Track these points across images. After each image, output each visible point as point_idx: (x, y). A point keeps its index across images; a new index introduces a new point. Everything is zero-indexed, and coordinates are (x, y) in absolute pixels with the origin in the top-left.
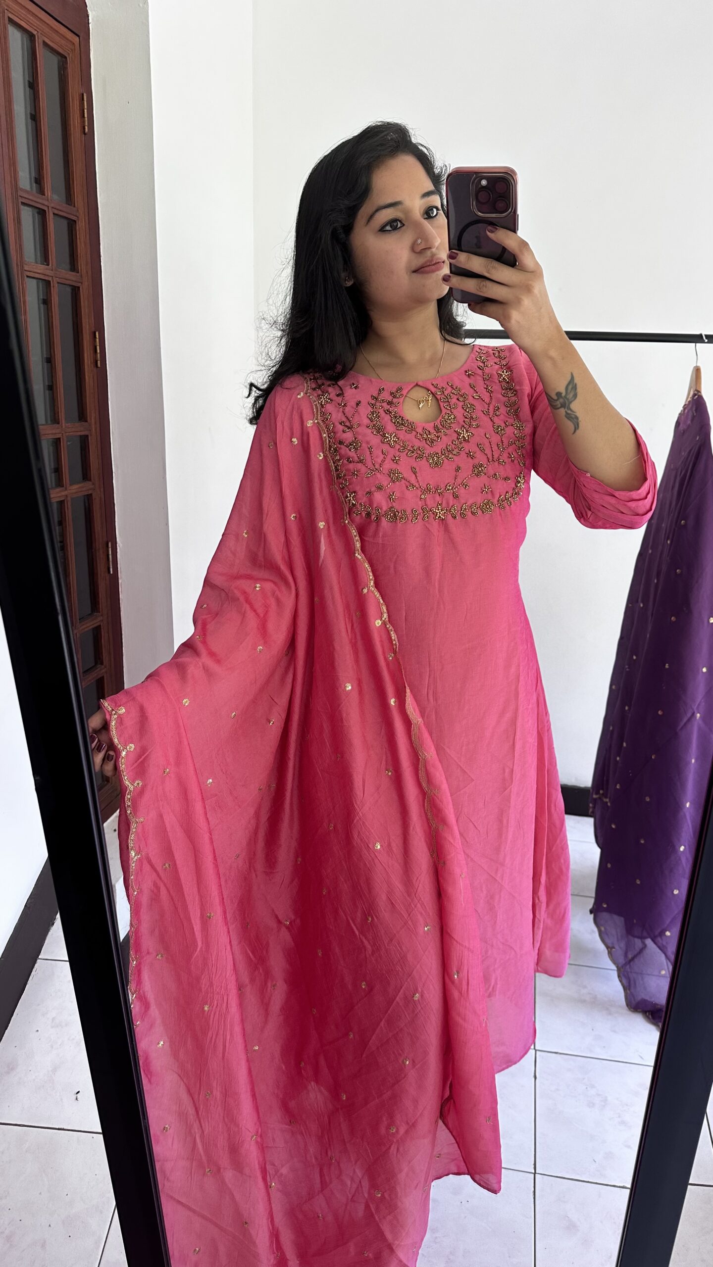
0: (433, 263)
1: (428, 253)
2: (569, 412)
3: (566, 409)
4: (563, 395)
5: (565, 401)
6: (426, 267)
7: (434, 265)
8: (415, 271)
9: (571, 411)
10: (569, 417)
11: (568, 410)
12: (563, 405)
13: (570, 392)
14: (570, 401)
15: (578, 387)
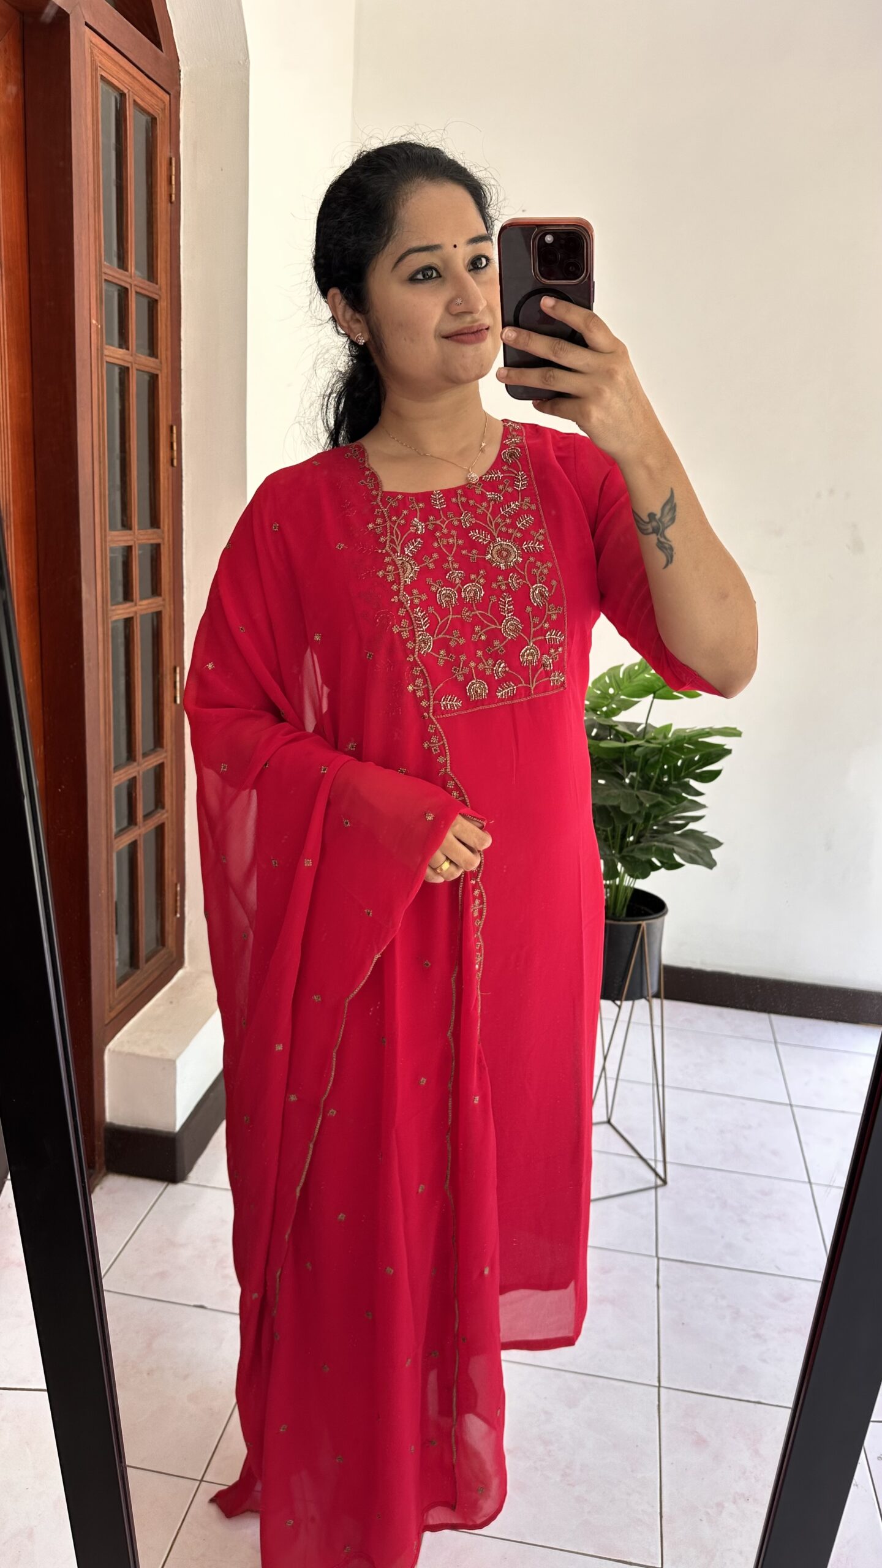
0: (472, 331)
1: (470, 317)
2: (663, 541)
6: (463, 334)
7: (474, 332)
8: (446, 338)
9: (665, 538)
10: (661, 546)
11: (661, 537)
12: (656, 531)
13: (668, 513)
14: (666, 525)
15: (677, 509)
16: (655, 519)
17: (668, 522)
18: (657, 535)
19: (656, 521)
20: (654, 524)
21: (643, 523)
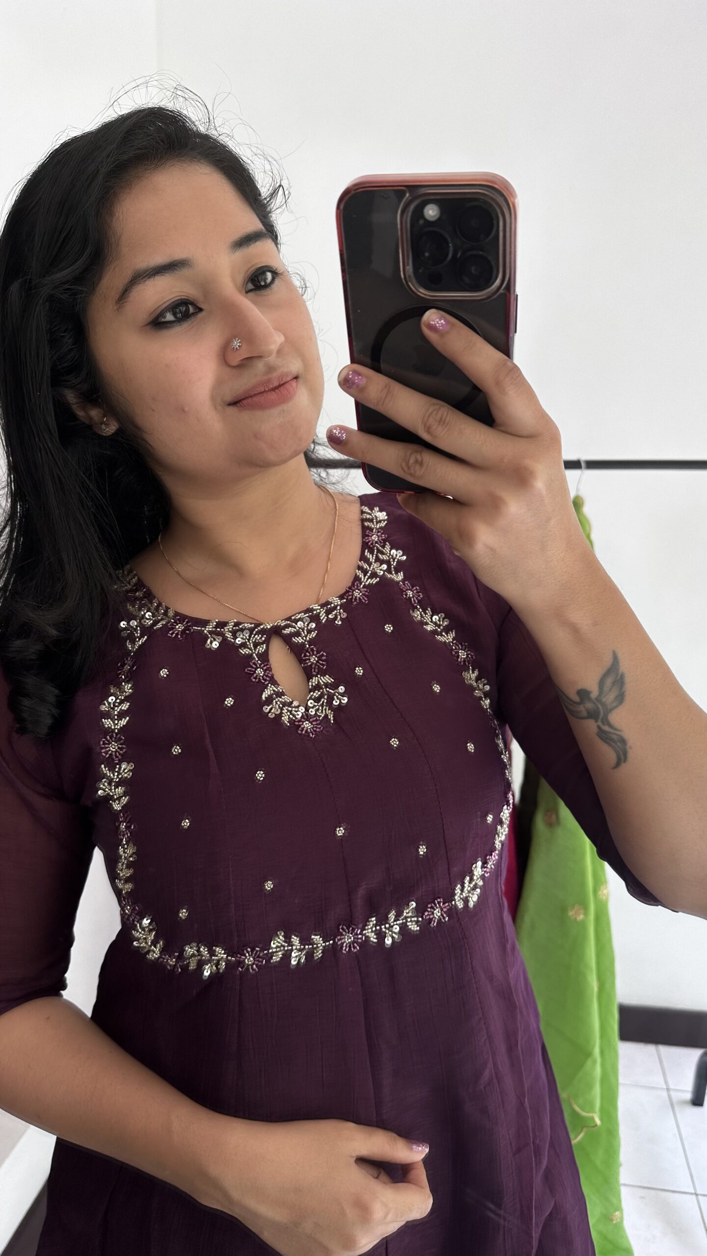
0: (271, 386)
1: (260, 366)
2: (606, 728)
3: (600, 723)
4: (594, 694)
5: (598, 708)
6: (255, 395)
7: (274, 389)
8: (235, 403)
9: (610, 726)
10: (604, 736)
11: (603, 722)
12: (593, 715)
13: (611, 690)
14: (609, 707)
15: (627, 679)
16: (589, 699)
17: (613, 702)
18: (596, 722)
19: (594, 703)
20: (589, 705)
21: (571, 703)
